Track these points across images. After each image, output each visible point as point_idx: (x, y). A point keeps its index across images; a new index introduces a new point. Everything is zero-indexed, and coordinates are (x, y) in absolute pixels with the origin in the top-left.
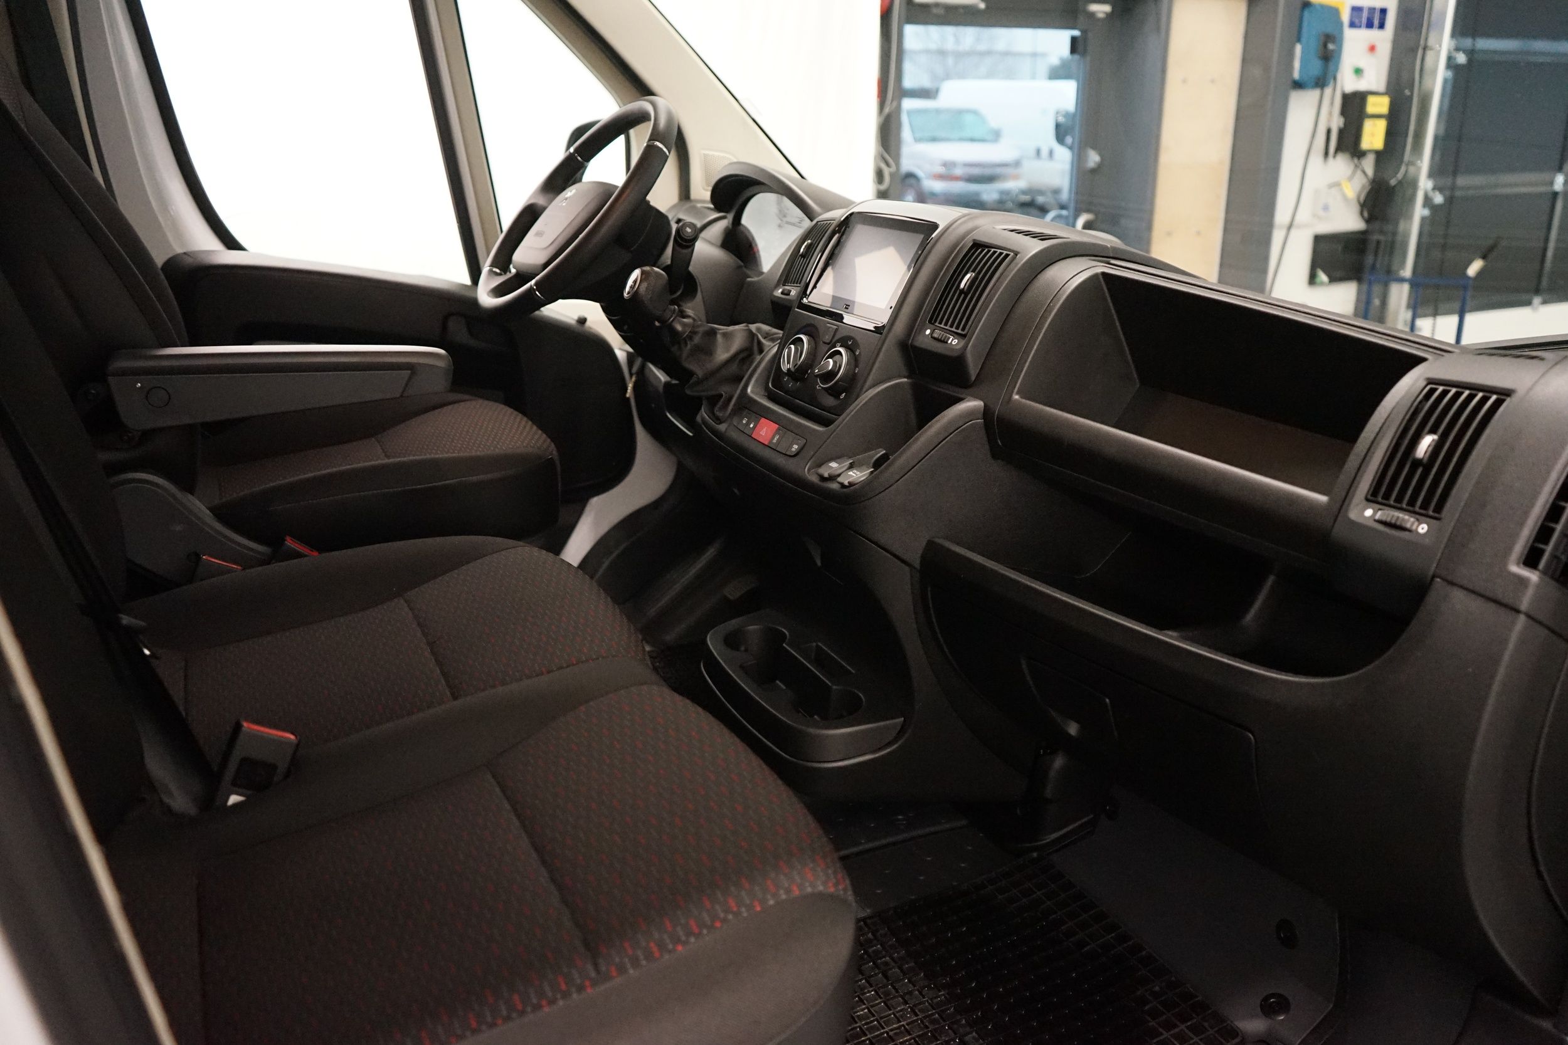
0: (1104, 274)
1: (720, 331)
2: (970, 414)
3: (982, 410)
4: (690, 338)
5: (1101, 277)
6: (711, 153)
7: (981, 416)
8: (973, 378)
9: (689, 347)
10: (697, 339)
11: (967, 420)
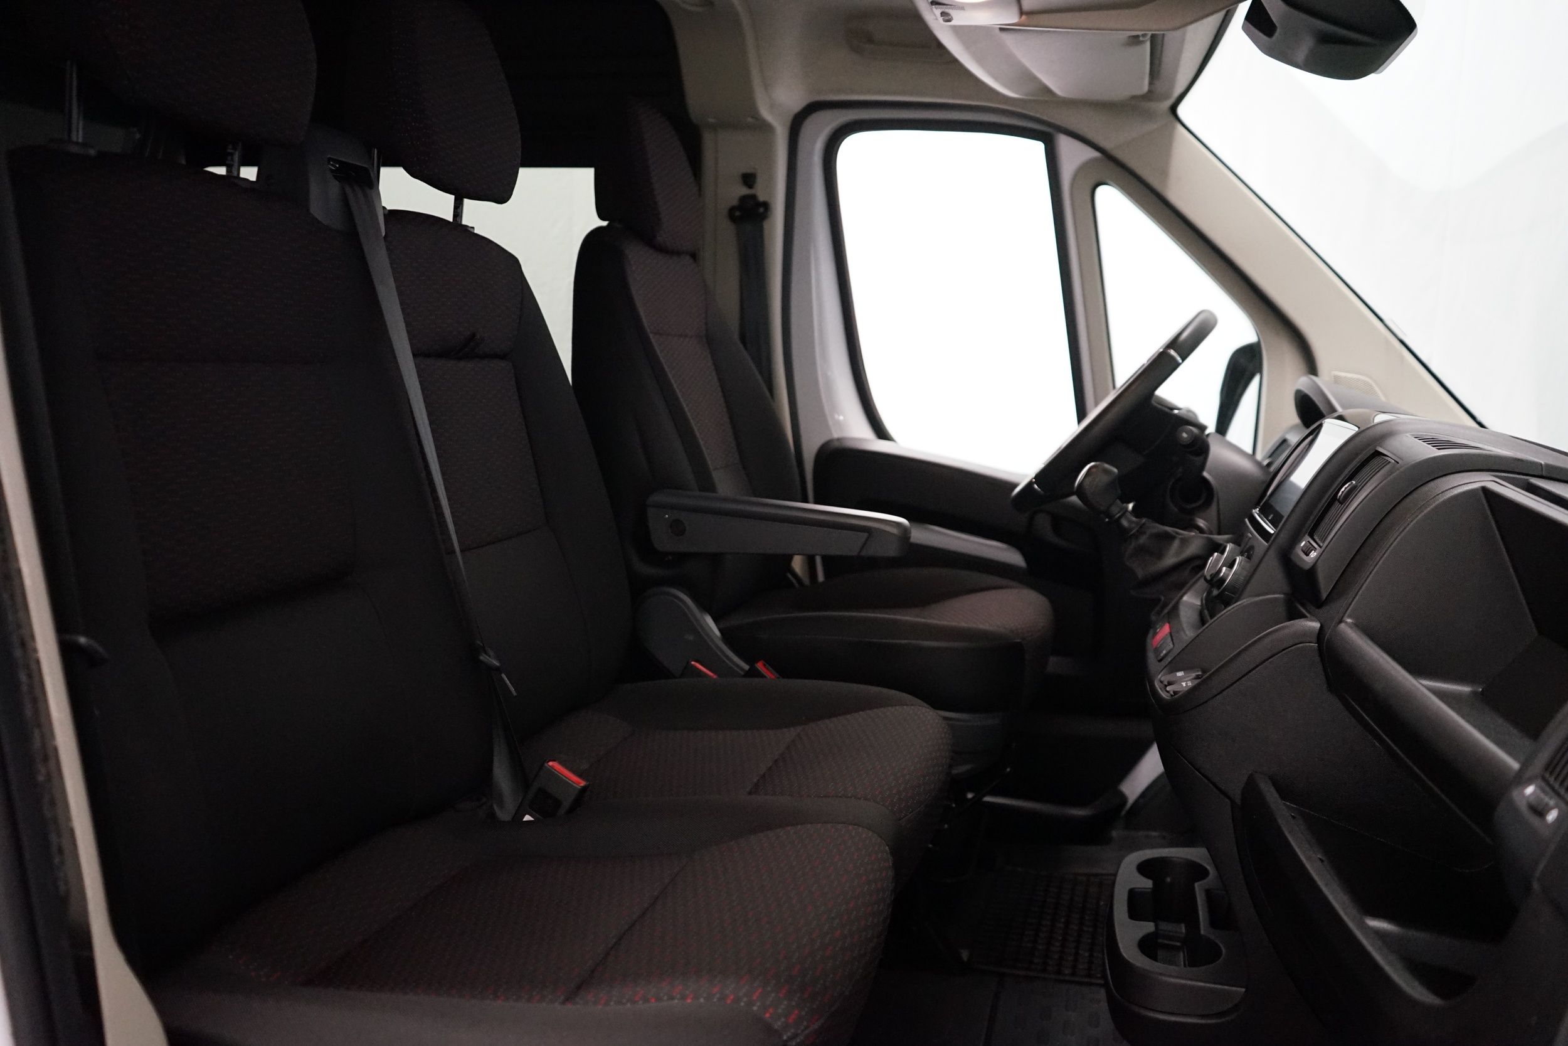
0: (1485, 490)
1: (1180, 536)
2: (1305, 634)
3: (1317, 631)
4: (1136, 536)
5: (1481, 493)
6: (1343, 374)
7: (1315, 640)
8: (1324, 595)
9: (1133, 544)
10: (1142, 540)
11: (1297, 641)
